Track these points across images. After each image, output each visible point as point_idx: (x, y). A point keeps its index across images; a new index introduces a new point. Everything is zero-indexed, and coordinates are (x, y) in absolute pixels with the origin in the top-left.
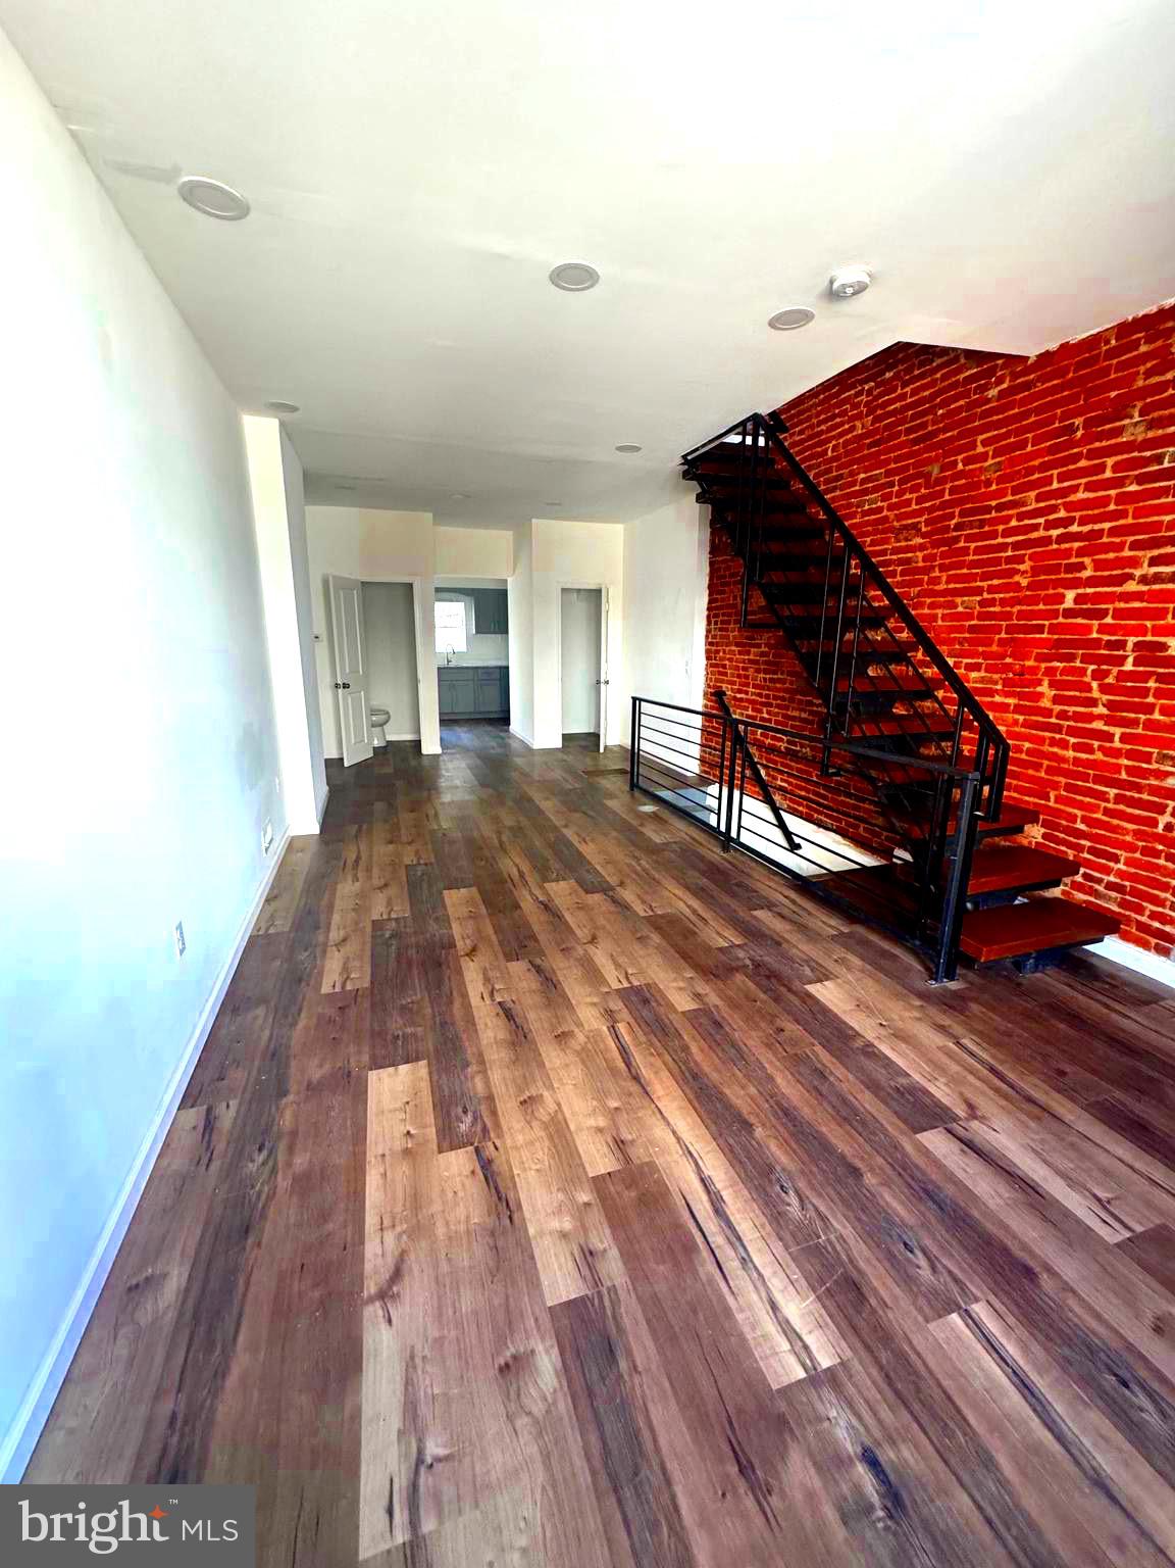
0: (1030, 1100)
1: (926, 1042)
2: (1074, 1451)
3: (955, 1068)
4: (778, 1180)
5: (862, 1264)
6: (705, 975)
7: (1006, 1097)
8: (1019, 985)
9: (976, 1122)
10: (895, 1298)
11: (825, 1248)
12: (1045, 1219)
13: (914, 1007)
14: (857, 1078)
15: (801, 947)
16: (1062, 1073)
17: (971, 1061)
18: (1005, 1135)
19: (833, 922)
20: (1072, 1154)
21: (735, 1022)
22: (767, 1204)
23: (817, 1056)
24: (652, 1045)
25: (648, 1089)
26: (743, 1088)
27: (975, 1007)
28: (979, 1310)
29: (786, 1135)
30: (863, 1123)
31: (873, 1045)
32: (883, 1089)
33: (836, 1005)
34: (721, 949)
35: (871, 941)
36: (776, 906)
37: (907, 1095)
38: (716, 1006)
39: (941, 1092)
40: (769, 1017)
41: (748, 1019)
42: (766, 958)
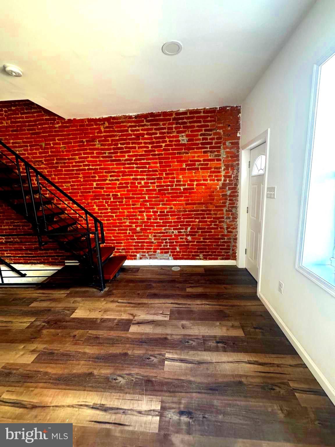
0: (139, 304)
1: (112, 307)
2: (194, 362)
3: (123, 308)
4: (112, 379)
5: (145, 374)
6: (30, 341)
7: (134, 307)
8: (118, 280)
9: (136, 317)
10: (156, 373)
11: (136, 381)
12: (160, 325)
13: (103, 301)
14: (106, 330)
15: (59, 306)
16: (139, 294)
17: (124, 304)
18: (142, 315)
19: (62, 292)
20: (152, 309)
21: (56, 347)
22: (115, 389)
23: (92, 334)
24: (29, 387)
25: (43, 405)
26: (79, 364)
27: (114, 291)
28: (167, 355)
29: (103, 364)
30: (117, 340)
31: (102, 319)
32: (114, 327)
33: (84, 315)
34: (28, 327)
35: (78, 291)
36: (38, 298)
37: (119, 324)
38: (44, 348)
39: (125, 317)
40: (67, 336)
41: (61, 343)
42: (50, 318)
